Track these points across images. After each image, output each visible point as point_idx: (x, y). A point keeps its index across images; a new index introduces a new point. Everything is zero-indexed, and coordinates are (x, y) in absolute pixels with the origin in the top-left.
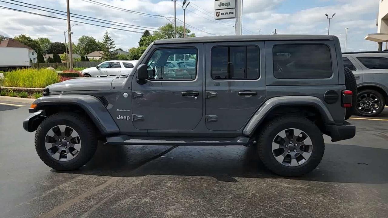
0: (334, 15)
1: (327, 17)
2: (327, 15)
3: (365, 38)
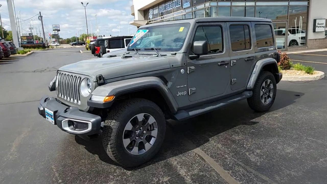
0: (87, 4)
1: (83, 5)
2: (82, 3)
3: (129, 23)
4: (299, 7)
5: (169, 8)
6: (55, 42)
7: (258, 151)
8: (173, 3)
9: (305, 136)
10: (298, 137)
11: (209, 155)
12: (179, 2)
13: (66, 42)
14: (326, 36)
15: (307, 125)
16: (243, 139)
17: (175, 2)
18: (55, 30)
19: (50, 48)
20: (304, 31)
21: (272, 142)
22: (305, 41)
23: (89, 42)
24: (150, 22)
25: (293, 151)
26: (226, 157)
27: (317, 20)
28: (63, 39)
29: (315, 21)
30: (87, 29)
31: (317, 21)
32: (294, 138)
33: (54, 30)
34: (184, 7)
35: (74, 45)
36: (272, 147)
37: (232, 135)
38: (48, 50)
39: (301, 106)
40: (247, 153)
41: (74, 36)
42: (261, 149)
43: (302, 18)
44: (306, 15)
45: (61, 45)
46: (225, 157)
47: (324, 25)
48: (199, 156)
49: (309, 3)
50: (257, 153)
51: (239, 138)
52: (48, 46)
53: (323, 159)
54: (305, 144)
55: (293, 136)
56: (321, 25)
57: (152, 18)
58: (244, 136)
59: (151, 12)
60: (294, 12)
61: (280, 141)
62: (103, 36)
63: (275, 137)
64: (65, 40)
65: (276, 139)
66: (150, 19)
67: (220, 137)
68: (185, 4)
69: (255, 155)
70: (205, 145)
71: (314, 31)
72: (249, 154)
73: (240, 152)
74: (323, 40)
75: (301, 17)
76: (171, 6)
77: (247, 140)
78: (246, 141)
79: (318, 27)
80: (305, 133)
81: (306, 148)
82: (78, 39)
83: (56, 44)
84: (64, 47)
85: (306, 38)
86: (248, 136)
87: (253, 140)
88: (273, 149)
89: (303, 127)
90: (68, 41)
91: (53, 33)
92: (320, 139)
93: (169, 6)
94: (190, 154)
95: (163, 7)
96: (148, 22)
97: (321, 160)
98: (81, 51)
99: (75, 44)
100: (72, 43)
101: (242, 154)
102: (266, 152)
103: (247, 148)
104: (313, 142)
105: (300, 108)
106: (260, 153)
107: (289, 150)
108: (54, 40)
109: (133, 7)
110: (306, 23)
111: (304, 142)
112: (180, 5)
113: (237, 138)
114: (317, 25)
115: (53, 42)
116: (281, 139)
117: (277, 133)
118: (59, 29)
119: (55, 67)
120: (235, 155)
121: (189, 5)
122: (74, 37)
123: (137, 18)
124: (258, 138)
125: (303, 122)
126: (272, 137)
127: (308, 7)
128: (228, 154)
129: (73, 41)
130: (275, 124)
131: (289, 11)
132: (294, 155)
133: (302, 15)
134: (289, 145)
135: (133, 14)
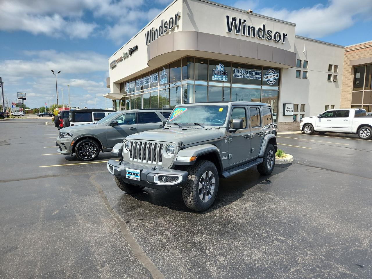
0: (59, 72)
1: (54, 73)
2: (53, 71)
3: (104, 96)
4: (270, 91)
5: (146, 82)
6: (19, 111)
7: (222, 259)
8: (150, 78)
9: (275, 234)
10: (267, 236)
11: (161, 269)
12: (157, 78)
13: (33, 112)
14: (294, 120)
15: (277, 219)
16: (206, 241)
17: (153, 77)
18: (20, 98)
19: (11, 118)
20: (275, 114)
21: (238, 245)
22: (276, 123)
23: (57, 113)
24: (126, 95)
25: (262, 257)
26: (181, 271)
27: (286, 104)
28: (29, 109)
29: (284, 105)
30: (57, 100)
31: (287, 106)
32: (264, 237)
33: (18, 98)
34: (161, 83)
35: (41, 116)
36: (238, 252)
37: (194, 235)
38: (7, 120)
39: (271, 195)
40: (208, 264)
41: (43, 106)
42: (225, 256)
43: (274, 101)
44: (277, 99)
45: (27, 115)
46: (179, 271)
47: (292, 110)
48: (147, 270)
49: (279, 88)
50: (220, 263)
51: (202, 239)
52: (7, 116)
53: (295, 269)
54: (274, 245)
55: (263, 234)
56: (290, 110)
57: (129, 92)
58: (208, 236)
59: (128, 85)
60: (266, 96)
61: (247, 242)
62: (77, 107)
63: (243, 236)
64: (32, 109)
65: (243, 240)
66: (126, 93)
67: (180, 239)
68: (162, 80)
69: (217, 266)
70: (159, 253)
71: (284, 114)
72: (211, 265)
73: (200, 262)
74: (291, 123)
75: (272, 101)
76: (148, 81)
77: (211, 242)
78: (209, 244)
79: (287, 111)
80: (275, 230)
81: (275, 251)
82: (48, 110)
83: (20, 114)
84: (28, 118)
85: (276, 120)
86: (213, 236)
87: (218, 242)
88: (239, 256)
89: (273, 221)
90: (36, 111)
91: (18, 101)
92: (291, 239)
93: (146, 80)
94: (134, 270)
95: (140, 81)
96: (124, 96)
97: (292, 270)
98: (46, 123)
99: (43, 115)
100: (39, 114)
101: (202, 264)
102: (231, 260)
103: (209, 254)
104: (283, 242)
105: (271, 196)
106: (224, 262)
107: (258, 255)
108: (18, 109)
109: (108, 79)
110: (277, 106)
111: (273, 242)
112: (158, 81)
113: (199, 239)
114: (286, 109)
115: (17, 111)
116: (249, 240)
117: (245, 230)
118: (25, 97)
119: (6, 141)
120: (194, 267)
121: (166, 82)
122: (42, 108)
123: (112, 91)
124: (224, 239)
125: (273, 215)
126: (239, 236)
127: (279, 92)
128: (185, 265)
129: (42, 111)
130: (244, 218)
131: (262, 94)
132: (262, 263)
133: (273, 99)
134: (257, 248)
135: (109, 87)
